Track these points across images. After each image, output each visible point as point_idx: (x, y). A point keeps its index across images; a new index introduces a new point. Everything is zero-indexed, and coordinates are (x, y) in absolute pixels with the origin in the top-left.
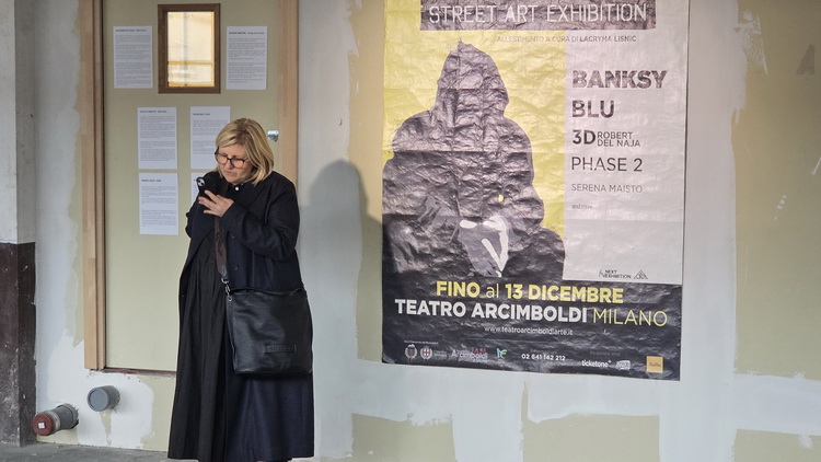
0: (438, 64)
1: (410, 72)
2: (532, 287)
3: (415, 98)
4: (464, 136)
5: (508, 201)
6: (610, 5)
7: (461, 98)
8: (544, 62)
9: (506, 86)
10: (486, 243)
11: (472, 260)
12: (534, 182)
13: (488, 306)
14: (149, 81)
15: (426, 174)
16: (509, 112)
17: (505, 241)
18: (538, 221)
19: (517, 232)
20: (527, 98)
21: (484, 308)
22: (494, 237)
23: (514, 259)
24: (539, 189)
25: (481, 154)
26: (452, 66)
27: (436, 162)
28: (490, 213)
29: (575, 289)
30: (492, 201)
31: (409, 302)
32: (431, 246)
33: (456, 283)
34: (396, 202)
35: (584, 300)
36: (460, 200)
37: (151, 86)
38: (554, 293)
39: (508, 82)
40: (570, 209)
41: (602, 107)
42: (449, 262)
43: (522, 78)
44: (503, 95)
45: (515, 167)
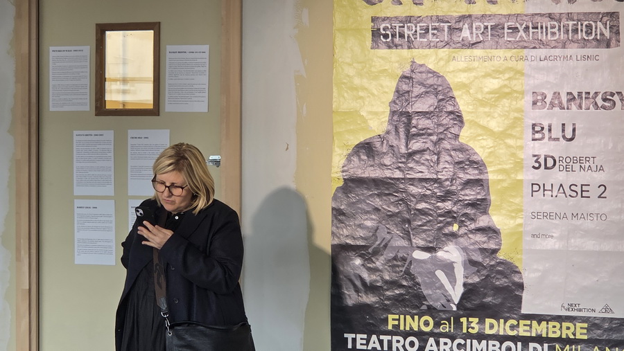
0: (390, 85)
1: (361, 94)
2: (488, 321)
3: (365, 121)
4: (417, 162)
5: (463, 230)
6: (571, 23)
7: (414, 122)
8: (502, 83)
9: (461, 108)
10: (440, 274)
11: (425, 292)
12: (491, 211)
13: (442, 340)
14: (86, 103)
15: (378, 202)
16: (465, 136)
17: (460, 272)
18: (495, 251)
19: (473, 263)
20: (483, 122)
21: (438, 344)
22: (448, 268)
23: (470, 291)
24: (496, 218)
25: (436, 181)
26: (405, 87)
27: (388, 189)
28: (445, 243)
29: (534, 323)
30: (446, 231)
31: (359, 336)
32: (382, 278)
33: (408, 317)
34: (345, 232)
35: (544, 335)
36: (413, 229)
37: (87, 108)
38: (512, 327)
39: (464, 104)
40: (529, 238)
41: (563, 131)
42: (401, 295)
43: (479, 100)
44: (458, 118)
45: (471, 194)
